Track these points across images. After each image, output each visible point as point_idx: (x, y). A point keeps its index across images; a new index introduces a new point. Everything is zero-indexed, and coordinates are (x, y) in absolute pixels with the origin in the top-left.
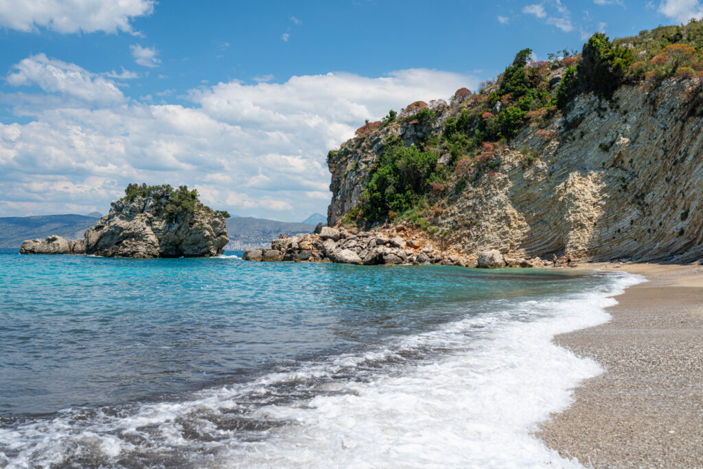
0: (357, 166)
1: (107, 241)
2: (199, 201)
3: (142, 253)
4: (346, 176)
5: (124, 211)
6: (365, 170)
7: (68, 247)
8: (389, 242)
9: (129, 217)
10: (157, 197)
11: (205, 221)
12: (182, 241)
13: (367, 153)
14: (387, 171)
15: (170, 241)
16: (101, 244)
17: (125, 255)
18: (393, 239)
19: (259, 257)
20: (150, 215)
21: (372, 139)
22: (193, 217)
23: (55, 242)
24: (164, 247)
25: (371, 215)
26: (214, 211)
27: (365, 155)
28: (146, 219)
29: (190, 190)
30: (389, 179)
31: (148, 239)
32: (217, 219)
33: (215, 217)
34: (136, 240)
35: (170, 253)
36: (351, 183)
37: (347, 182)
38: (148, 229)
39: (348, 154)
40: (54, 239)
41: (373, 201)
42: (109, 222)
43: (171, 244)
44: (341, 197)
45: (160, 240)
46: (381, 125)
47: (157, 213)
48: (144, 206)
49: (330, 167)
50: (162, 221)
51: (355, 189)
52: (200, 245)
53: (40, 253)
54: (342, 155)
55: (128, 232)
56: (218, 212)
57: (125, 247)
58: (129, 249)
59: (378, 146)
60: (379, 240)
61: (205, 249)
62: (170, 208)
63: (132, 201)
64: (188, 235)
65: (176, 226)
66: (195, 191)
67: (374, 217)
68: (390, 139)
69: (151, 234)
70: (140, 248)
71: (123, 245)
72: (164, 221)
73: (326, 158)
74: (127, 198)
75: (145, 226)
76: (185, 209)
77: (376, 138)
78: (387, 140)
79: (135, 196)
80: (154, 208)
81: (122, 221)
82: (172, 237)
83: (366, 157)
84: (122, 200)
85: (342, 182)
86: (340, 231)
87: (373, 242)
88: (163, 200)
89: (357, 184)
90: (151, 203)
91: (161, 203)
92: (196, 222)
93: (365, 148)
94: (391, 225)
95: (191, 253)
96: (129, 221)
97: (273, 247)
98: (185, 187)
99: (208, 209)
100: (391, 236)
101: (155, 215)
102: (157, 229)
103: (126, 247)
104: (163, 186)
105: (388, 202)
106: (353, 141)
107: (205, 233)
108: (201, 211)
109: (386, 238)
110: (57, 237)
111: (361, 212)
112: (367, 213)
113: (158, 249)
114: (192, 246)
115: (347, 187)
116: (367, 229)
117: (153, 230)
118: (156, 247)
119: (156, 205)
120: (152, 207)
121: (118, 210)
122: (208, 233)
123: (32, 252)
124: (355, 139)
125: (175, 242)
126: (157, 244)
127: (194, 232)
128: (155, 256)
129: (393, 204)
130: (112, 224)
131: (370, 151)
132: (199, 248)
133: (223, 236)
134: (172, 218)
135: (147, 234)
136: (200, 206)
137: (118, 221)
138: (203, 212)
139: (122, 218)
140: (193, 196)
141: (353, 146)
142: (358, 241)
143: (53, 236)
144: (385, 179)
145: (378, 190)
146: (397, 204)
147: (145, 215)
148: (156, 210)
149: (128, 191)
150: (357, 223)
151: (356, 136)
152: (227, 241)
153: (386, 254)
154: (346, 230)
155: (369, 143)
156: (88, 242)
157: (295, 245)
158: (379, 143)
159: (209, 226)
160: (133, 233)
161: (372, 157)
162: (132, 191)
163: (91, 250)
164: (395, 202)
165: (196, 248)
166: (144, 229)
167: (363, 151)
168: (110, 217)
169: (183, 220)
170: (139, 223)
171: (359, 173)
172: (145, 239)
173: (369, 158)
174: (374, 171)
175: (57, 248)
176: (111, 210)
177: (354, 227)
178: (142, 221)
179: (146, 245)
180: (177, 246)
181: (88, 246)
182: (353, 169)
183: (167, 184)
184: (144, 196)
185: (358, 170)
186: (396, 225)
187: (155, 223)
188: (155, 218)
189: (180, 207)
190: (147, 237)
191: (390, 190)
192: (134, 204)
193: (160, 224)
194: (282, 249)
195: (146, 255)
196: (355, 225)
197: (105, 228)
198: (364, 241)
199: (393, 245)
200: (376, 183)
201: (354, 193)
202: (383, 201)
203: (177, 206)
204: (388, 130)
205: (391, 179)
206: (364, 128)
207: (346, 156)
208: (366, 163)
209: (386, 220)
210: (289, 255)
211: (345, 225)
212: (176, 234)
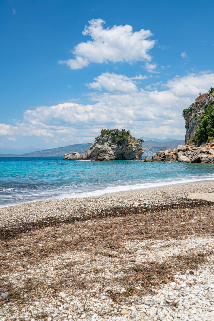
0: (196, 116)
1: (94, 154)
2: (130, 135)
3: (107, 159)
4: (191, 121)
5: (100, 141)
6: (199, 118)
7: (80, 156)
8: (207, 152)
9: (102, 144)
10: (113, 135)
11: (133, 144)
12: (124, 153)
13: (200, 109)
14: (207, 117)
15: (119, 153)
16: (92, 155)
17: (101, 160)
18: (208, 151)
19: (151, 160)
20: (110, 142)
21: (202, 102)
22: (128, 143)
23: (75, 155)
24: (117, 156)
25: (201, 139)
26: (137, 139)
27: (199, 110)
28: (109, 144)
29: (126, 131)
30: (208, 121)
31: (109, 153)
32: (138, 143)
33: (137, 142)
34: (105, 153)
35: (120, 158)
36: (193, 124)
37: (192, 123)
38: (110, 148)
39: (192, 110)
40: (75, 154)
41: (202, 132)
42: (95, 146)
43: (120, 155)
44: (189, 131)
45: (115, 153)
46: (207, 95)
47: (113, 141)
48: (108, 138)
49: (184, 117)
50: (115, 145)
51: (195, 127)
52: (132, 155)
53: (70, 159)
54: (189, 111)
55: (101, 150)
56: (139, 140)
57: (100, 156)
58: (102, 157)
59: (205, 106)
60: (201, 151)
61: (134, 156)
62: (118, 139)
63: (103, 136)
64: (126, 150)
65: (121, 147)
66: (129, 131)
67: (202, 140)
68: (210, 102)
69: (111, 151)
70: (106, 156)
71: (100, 155)
72: (116, 145)
73: (183, 112)
74: (101, 136)
75: (108, 147)
76: (124, 139)
77: (204, 101)
78: (209, 102)
79: (104, 135)
80: (112, 139)
81: (99, 145)
82: (120, 152)
83: (200, 111)
84: (99, 136)
85: (190, 124)
86: (187, 147)
87: (199, 152)
88: (116, 136)
89: (196, 124)
90: (111, 137)
91: (115, 137)
92: (129, 144)
93: (199, 107)
94: (209, 143)
95: (128, 158)
96: (102, 145)
97: (157, 155)
98: (124, 130)
99: (134, 139)
100: (208, 149)
101: (112, 142)
102: (113, 148)
104: (115, 129)
105: (208, 133)
106: (194, 104)
107: (133, 150)
108: (131, 140)
109: (205, 150)
110: (76, 153)
111: (196, 138)
112: (199, 138)
113: (114, 157)
114: (128, 155)
115: (192, 126)
116: (199, 146)
117: (112, 149)
118: (113, 156)
119: (113, 138)
120: (111, 139)
121: (98, 141)
122: (134, 149)
123: (67, 159)
124: (195, 103)
125: (121, 153)
126: (113, 155)
127: (129, 149)
128: (112, 160)
129: (210, 133)
130: (96, 147)
131: (201, 108)
132: (131, 156)
133: (141, 151)
134: (119, 143)
135: (109, 151)
136: (131, 138)
137: (98, 146)
138: (132, 140)
139: (99, 144)
140: (128, 134)
141: (194, 106)
142: (192, 152)
143: (75, 152)
144: (207, 122)
145: (204, 127)
146: (212, 133)
147: (108, 143)
148: (113, 140)
149: (101, 132)
150: (195, 143)
151: (196, 102)
152: (143, 153)
153: (202, 158)
154: (189, 146)
155: (201, 104)
156: (87, 154)
157: (166, 154)
158: (206, 104)
159: (135, 146)
160: (104, 150)
161: (202, 111)
162: (103, 132)
163: (88, 158)
164: (211, 132)
165: (130, 156)
166: (108, 148)
167: (198, 108)
168: (95, 144)
169: (124, 144)
170: (106, 146)
171: (196, 119)
173: (201, 112)
174: (203, 118)
175: (76, 157)
176: (95, 141)
177: (193, 145)
178: (107, 145)
179: (109, 155)
180: (122, 155)
181: (87, 156)
182: (194, 117)
183: (117, 129)
184: (108, 134)
185: (196, 118)
186: (211, 143)
187: (112, 145)
188: (112, 144)
189: (122, 138)
191: (208, 127)
192: (104, 138)
193: (114, 146)
194: (161, 156)
195: (109, 160)
196: (194, 144)
197: (93, 148)
198: (195, 151)
199: (208, 153)
200: (203, 124)
201: (194, 129)
202: (206, 132)
203: (121, 138)
204: (209, 98)
205: (209, 121)
206: (199, 97)
207: (191, 111)
208: (199, 114)
209: (207, 141)
210: (163, 159)
211: (190, 144)
212: (121, 150)
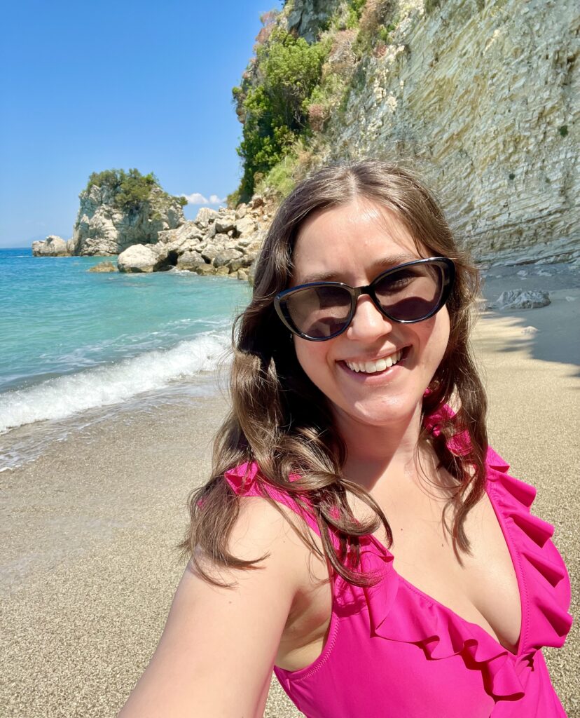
2: (156, 187)
3: (102, 252)
5: (87, 205)
7: (64, 246)
9: (93, 212)
10: (113, 186)
11: (162, 212)
12: (149, 236)
15: (136, 237)
16: (82, 243)
17: (90, 254)
20: (108, 207)
22: (151, 207)
23: (52, 243)
26: (170, 197)
28: (105, 213)
29: (145, 174)
31: (109, 236)
32: (172, 208)
33: (171, 205)
34: (99, 238)
38: (109, 224)
40: (52, 239)
47: (116, 204)
48: (101, 197)
50: (122, 214)
53: (44, 254)
55: (92, 228)
56: (173, 198)
58: (92, 248)
62: (119, 197)
63: (89, 192)
64: (152, 228)
65: (136, 218)
66: (151, 175)
69: (112, 230)
70: (102, 246)
71: (87, 244)
72: (125, 214)
75: (104, 221)
79: (92, 186)
80: (111, 199)
81: (87, 217)
82: (137, 233)
88: (120, 189)
90: (108, 193)
91: (118, 192)
92: (154, 212)
96: (93, 216)
99: (165, 196)
101: (113, 207)
102: (118, 223)
103: (90, 245)
108: (158, 199)
117: (113, 224)
119: (113, 195)
120: (108, 197)
121: (84, 204)
123: (39, 253)
125: (142, 237)
127: (155, 225)
130: (82, 220)
135: (107, 230)
136: (159, 193)
138: (161, 200)
139: (87, 213)
140: (149, 182)
147: (104, 208)
148: (115, 201)
159: (165, 217)
160: (95, 229)
163: (77, 249)
166: (104, 224)
169: (142, 210)
170: (99, 218)
172: (106, 236)
175: (54, 249)
178: (101, 215)
179: (107, 242)
184: (100, 186)
187: (114, 216)
188: (114, 210)
189: (130, 196)
190: (108, 234)
192: (92, 195)
193: (118, 217)
195: (109, 254)
197: (80, 225)
212: (139, 227)
